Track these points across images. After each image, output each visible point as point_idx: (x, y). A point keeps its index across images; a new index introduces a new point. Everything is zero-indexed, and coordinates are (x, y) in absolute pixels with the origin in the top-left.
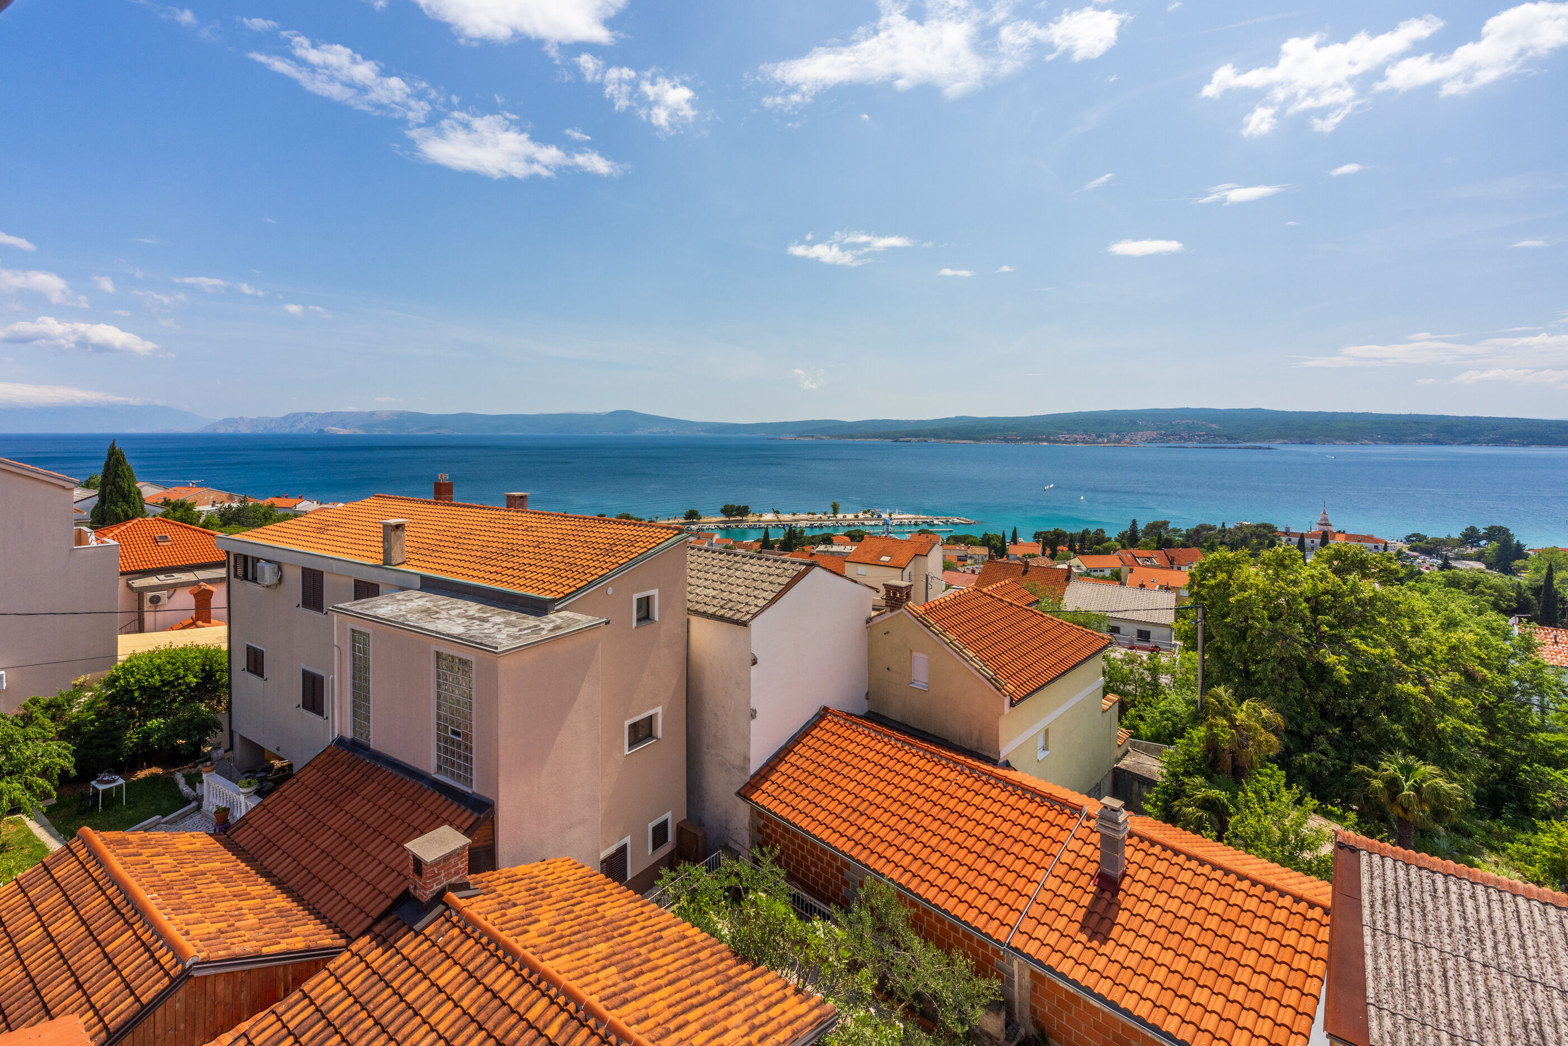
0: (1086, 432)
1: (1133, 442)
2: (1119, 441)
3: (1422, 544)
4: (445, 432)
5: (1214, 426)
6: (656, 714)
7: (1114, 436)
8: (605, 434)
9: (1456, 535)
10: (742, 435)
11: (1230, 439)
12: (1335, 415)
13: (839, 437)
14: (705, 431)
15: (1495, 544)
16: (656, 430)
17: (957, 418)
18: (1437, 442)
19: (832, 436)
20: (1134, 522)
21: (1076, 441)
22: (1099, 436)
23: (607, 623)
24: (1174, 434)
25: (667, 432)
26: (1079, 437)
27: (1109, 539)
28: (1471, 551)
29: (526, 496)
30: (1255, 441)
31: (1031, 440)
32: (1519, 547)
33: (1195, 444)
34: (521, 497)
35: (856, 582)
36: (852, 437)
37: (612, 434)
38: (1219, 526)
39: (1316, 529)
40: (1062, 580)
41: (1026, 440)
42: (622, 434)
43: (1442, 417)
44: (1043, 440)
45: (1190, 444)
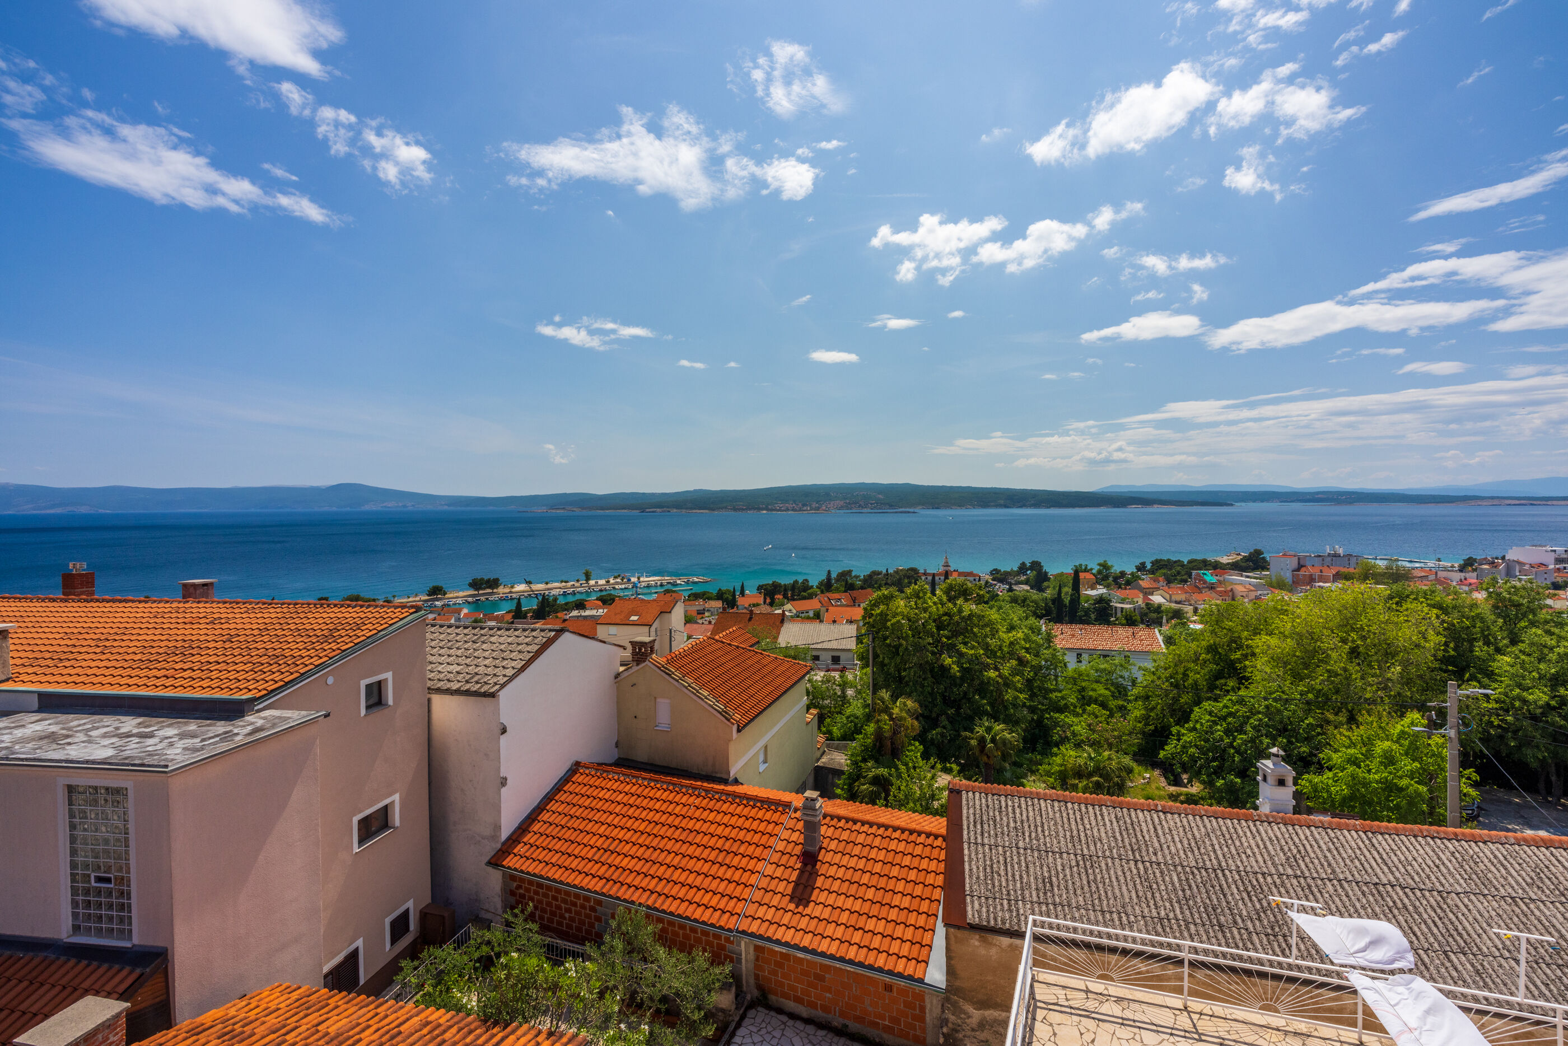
0: (794, 502)
1: (828, 510)
2: (818, 509)
3: (998, 576)
4: (84, 510)
5: (880, 496)
6: (393, 802)
7: (815, 505)
8: (326, 509)
9: (1015, 569)
10: (491, 508)
11: (891, 506)
12: (951, 487)
13: (590, 509)
14: (449, 505)
15: (1035, 572)
16: (392, 505)
17: (695, 491)
18: (1006, 506)
19: (583, 508)
20: (829, 572)
21: (787, 510)
22: (804, 505)
23: (326, 716)
24: (855, 503)
25: (405, 506)
26: (790, 506)
27: (812, 587)
28: (1023, 578)
29: (212, 584)
30: (905, 507)
31: (755, 509)
32: (1046, 573)
33: (869, 510)
34: (205, 585)
35: (604, 642)
36: (602, 509)
37: (334, 509)
38: (884, 571)
39: (941, 569)
40: (778, 623)
41: (750, 509)
42: (348, 509)
43: (1008, 489)
44: (763, 509)
45: (865, 510)
